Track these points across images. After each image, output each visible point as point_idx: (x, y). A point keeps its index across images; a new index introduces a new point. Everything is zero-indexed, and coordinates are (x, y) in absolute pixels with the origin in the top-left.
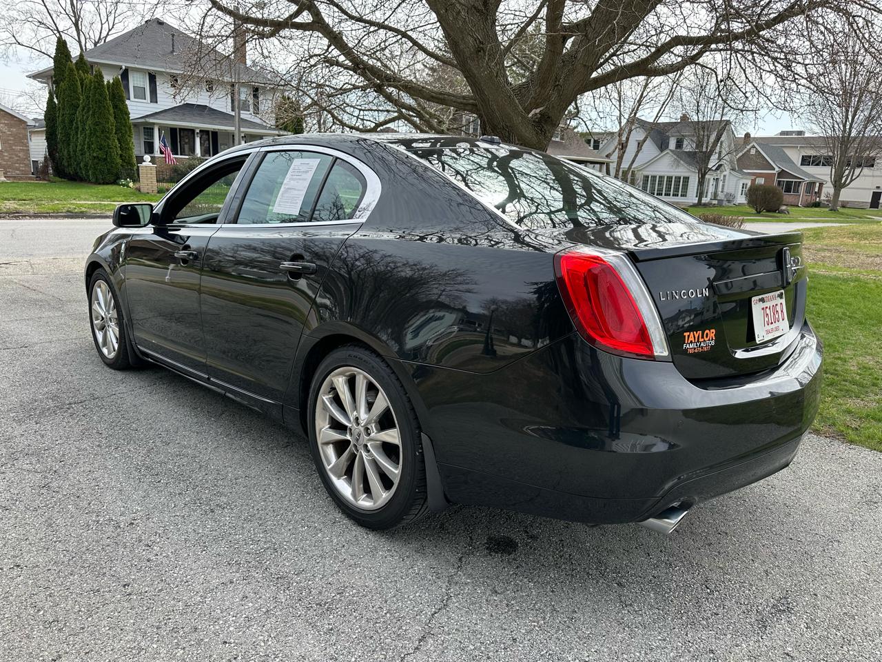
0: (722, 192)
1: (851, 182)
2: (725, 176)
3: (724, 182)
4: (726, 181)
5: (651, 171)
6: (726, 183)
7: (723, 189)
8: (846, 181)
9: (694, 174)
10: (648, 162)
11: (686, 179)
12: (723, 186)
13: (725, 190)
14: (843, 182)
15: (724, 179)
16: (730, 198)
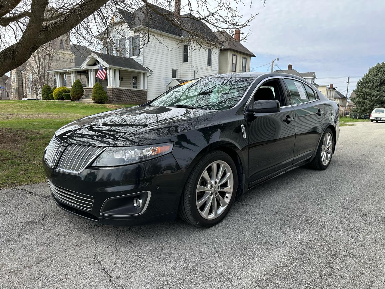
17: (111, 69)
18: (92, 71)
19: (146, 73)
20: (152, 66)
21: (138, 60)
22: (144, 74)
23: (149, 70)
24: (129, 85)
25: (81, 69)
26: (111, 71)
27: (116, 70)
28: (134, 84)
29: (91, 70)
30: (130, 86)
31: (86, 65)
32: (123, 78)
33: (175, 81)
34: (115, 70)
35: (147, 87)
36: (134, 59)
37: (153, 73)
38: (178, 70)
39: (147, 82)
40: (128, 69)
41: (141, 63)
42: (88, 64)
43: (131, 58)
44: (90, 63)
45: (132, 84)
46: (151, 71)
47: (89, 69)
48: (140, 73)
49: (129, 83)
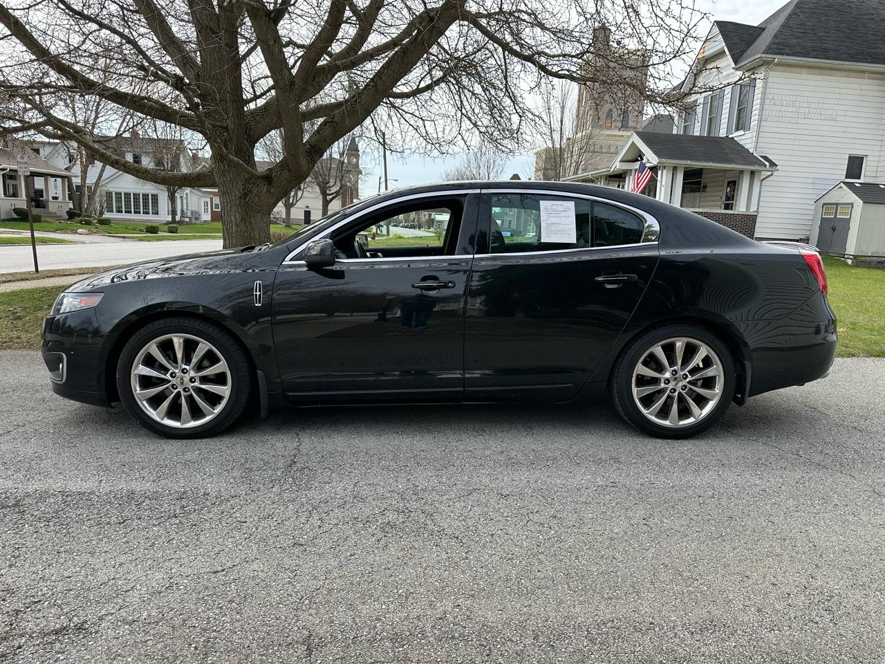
0: (187, 209)
1: (296, 202)
2: (187, 194)
3: (187, 200)
4: (189, 198)
5: (114, 188)
6: (189, 201)
7: (187, 206)
8: (293, 201)
9: (161, 192)
10: (109, 178)
11: (155, 197)
12: (187, 203)
13: (189, 208)
14: (291, 202)
15: (187, 198)
16: (196, 215)
17: (665, 167)
18: (633, 172)
19: (760, 171)
20: (777, 152)
21: (746, 139)
22: (753, 173)
23: (766, 163)
24: (718, 201)
25: (612, 170)
26: (665, 171)
27: (678, 168)
28: (728, 198)
29: (631, 170)
30: (720, 203)
31: (620, 161)
32: (708, 185)
33: (841, 187)
34: (675, 169)
35: (758, 205)
36: (736, 139)
37: (778, 170)
38: (869, 158)
39: (760, 192)
40: (706, 164)
41: (750, 146)
42: (625, 159)
43: (730, 136)
44: (630, 157)
45: (724, 198)
46: (773, 164)
47: (627, 170)
48: (742, 172)
49: (719, 196)
